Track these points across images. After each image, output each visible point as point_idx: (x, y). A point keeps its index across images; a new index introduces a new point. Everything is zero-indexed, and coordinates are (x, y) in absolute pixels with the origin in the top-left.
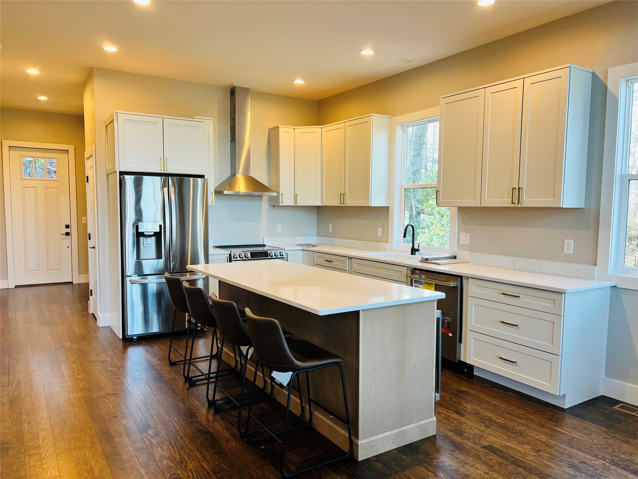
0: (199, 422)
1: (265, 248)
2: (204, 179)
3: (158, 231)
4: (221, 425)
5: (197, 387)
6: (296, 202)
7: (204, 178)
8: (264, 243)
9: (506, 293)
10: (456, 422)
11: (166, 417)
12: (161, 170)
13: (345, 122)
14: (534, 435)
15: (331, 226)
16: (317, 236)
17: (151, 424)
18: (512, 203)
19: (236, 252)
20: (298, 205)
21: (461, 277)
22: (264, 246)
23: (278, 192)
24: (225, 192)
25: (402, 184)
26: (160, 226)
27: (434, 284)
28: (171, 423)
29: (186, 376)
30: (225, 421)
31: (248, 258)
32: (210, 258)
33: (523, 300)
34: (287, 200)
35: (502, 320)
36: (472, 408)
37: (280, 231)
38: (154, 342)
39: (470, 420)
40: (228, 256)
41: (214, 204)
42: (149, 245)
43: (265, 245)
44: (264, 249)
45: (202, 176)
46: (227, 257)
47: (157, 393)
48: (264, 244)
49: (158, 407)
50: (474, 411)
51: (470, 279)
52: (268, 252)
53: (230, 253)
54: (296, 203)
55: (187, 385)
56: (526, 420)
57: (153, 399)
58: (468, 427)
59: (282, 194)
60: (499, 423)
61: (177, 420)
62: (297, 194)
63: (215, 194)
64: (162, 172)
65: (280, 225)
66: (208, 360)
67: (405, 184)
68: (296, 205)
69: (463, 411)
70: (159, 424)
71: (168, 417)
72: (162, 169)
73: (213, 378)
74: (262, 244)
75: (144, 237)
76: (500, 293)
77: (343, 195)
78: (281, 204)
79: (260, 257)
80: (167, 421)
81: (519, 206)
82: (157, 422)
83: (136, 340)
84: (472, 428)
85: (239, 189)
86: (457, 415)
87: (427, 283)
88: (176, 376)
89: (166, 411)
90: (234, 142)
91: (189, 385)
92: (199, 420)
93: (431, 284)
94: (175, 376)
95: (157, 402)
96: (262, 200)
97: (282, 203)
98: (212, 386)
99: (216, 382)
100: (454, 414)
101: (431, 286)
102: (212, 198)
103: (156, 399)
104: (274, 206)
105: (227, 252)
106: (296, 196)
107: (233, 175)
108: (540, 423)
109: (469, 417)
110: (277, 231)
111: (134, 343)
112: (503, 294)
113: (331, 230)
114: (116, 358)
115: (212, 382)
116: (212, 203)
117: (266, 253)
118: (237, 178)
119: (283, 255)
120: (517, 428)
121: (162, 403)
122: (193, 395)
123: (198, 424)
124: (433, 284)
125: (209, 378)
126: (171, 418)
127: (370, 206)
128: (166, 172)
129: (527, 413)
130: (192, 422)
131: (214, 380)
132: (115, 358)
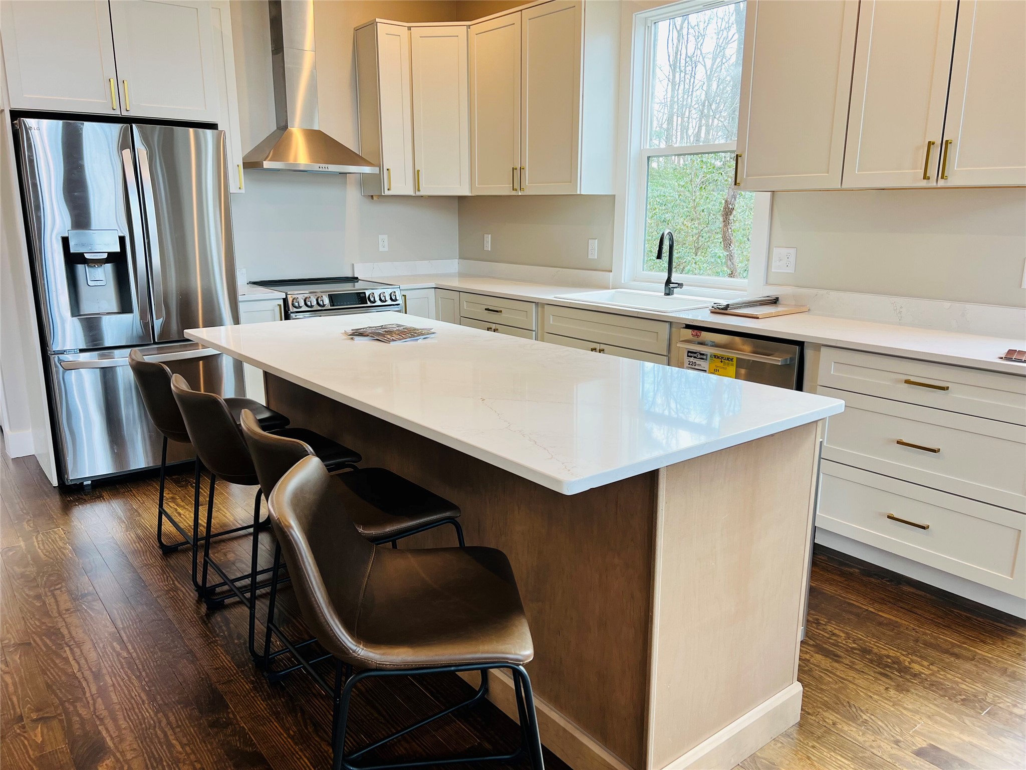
0: (231, 724)
1: (358, 287)
2: (215, 131)
3: (117, 249)
4: (287, 730)
5: (227, 613)
6: (417, 186)
7: (218, 129)
8: (354, 274)
9: (913, 379)
10: (831, 680)
11: (148, 712)
12: (114, 109)
13: (521, 10)
14: (1008, 706)
15: (488, 238)
16: (459, 258)
17: (108, 739)
18: (924, 178)
19: (299, 294)
20: (422, 193)
21: (801, 344)
22: (355, 279)
23: (380, 165)
24: (267, 164)
25: (643, 148)
26: (122, 240)
27: (735, 360)
28: (159, 732)
29: (200, 583)
30: (296, 716)
31: (324, 306)
32: (242, 307)
33: (954, 396)
34: (400, 185)
35: (899, 438)
36: (848, 637)
37: (386, 249)
38: (131, 491)
39: (857, 670)
40: (281, 302)
41: (243, 191)
42: (98, 283)
43: (357, 278)
44: (354, 286)
45: (213, 126)
46: (280, 306)
47: (128, 637)
48: (356, 276)
49: (130, 679)
50: (854, 642)
51: (823, 349)
52: (365, 293)
53: (285, 297)
54: (419, 190)
55: (204, 609)
56: (973, 662)
57: (118, 655)
58: (862, 694)
59: (388, 170)
60: (923, 675)
61: (177, 721)
62: (418, 171)
63: (246, 170)
64: (117, 113)
65: (385, 237)
66: (250, 534)
67: (648, 147)
68: (418, 194)
69: (830, 643)
70: (129, 738)
71: (152, 713)
72: (116, 106)
73: (264, 584)
74: (350, 275)
75: (86, 265)
76: (897, 381)
77: (517, 173)
78: (387, 193)
79: (348, 303)
80: (150, 725)
81: (941, 183)
82: (123, 732)
83: (90, 487)
84: (871, 697)
85: (296, 158)
86: (824, 658)
87: (718, 357)
88: (176, 583)
89: (148, 693)
90: (281, 53)
91: (208, 609)
92: (231, 716)
93: (728, 359)
94: (174, 583)
95: (129, 663)
96: (345, 183)
97: (389, 190)
98: (262, 607)
99: (272, 596)
100: (817, 655)
101: (728, 364)
102: (237, 179)
103: (125, 654)
104: (372, 196)
105: (278, 295)
106: (417, 175)
107: (283, 127)
108: (1006, 669)
109: (851, 662)
110: (380, 250)
111: (85, 497)
112: (907, 382)
113: (488, 247)
114: (39, 539)
115: (263, 596)
116: (240, 188)
117: (362, 295)
118: (290, 135)
119: (396, 300)
120: (964, 686)
121: (140, 667)
122: (218, 635)
123: (229, 731)
124: (732, 360)
125: (254, 586)
126: (160, 715)
127: (578, 193)
128: (125, 114)
129: (966, 641)
130: (213, 725)
131: (267, 589)
132: (37, 538)
